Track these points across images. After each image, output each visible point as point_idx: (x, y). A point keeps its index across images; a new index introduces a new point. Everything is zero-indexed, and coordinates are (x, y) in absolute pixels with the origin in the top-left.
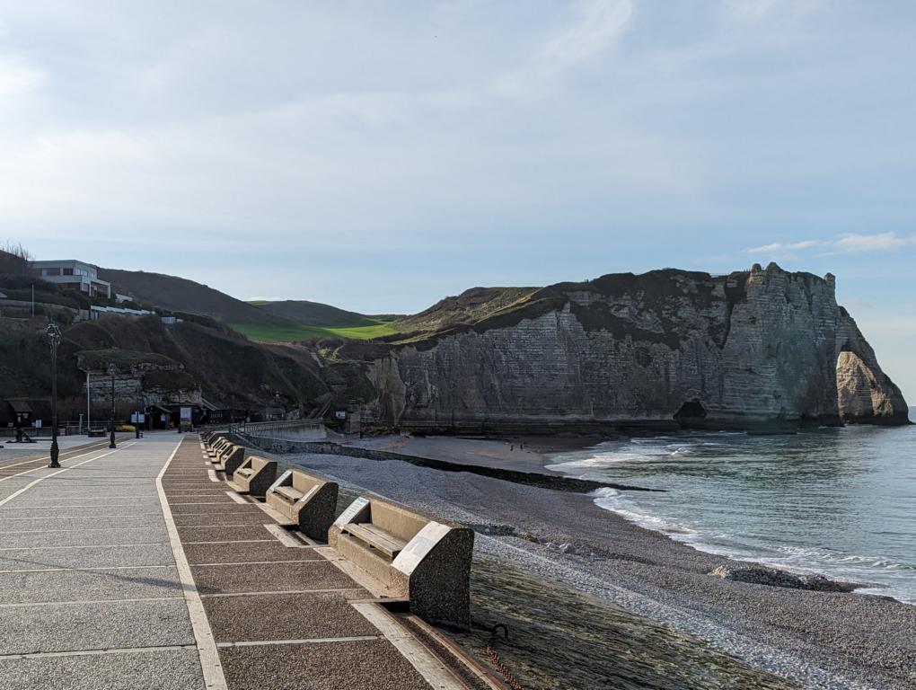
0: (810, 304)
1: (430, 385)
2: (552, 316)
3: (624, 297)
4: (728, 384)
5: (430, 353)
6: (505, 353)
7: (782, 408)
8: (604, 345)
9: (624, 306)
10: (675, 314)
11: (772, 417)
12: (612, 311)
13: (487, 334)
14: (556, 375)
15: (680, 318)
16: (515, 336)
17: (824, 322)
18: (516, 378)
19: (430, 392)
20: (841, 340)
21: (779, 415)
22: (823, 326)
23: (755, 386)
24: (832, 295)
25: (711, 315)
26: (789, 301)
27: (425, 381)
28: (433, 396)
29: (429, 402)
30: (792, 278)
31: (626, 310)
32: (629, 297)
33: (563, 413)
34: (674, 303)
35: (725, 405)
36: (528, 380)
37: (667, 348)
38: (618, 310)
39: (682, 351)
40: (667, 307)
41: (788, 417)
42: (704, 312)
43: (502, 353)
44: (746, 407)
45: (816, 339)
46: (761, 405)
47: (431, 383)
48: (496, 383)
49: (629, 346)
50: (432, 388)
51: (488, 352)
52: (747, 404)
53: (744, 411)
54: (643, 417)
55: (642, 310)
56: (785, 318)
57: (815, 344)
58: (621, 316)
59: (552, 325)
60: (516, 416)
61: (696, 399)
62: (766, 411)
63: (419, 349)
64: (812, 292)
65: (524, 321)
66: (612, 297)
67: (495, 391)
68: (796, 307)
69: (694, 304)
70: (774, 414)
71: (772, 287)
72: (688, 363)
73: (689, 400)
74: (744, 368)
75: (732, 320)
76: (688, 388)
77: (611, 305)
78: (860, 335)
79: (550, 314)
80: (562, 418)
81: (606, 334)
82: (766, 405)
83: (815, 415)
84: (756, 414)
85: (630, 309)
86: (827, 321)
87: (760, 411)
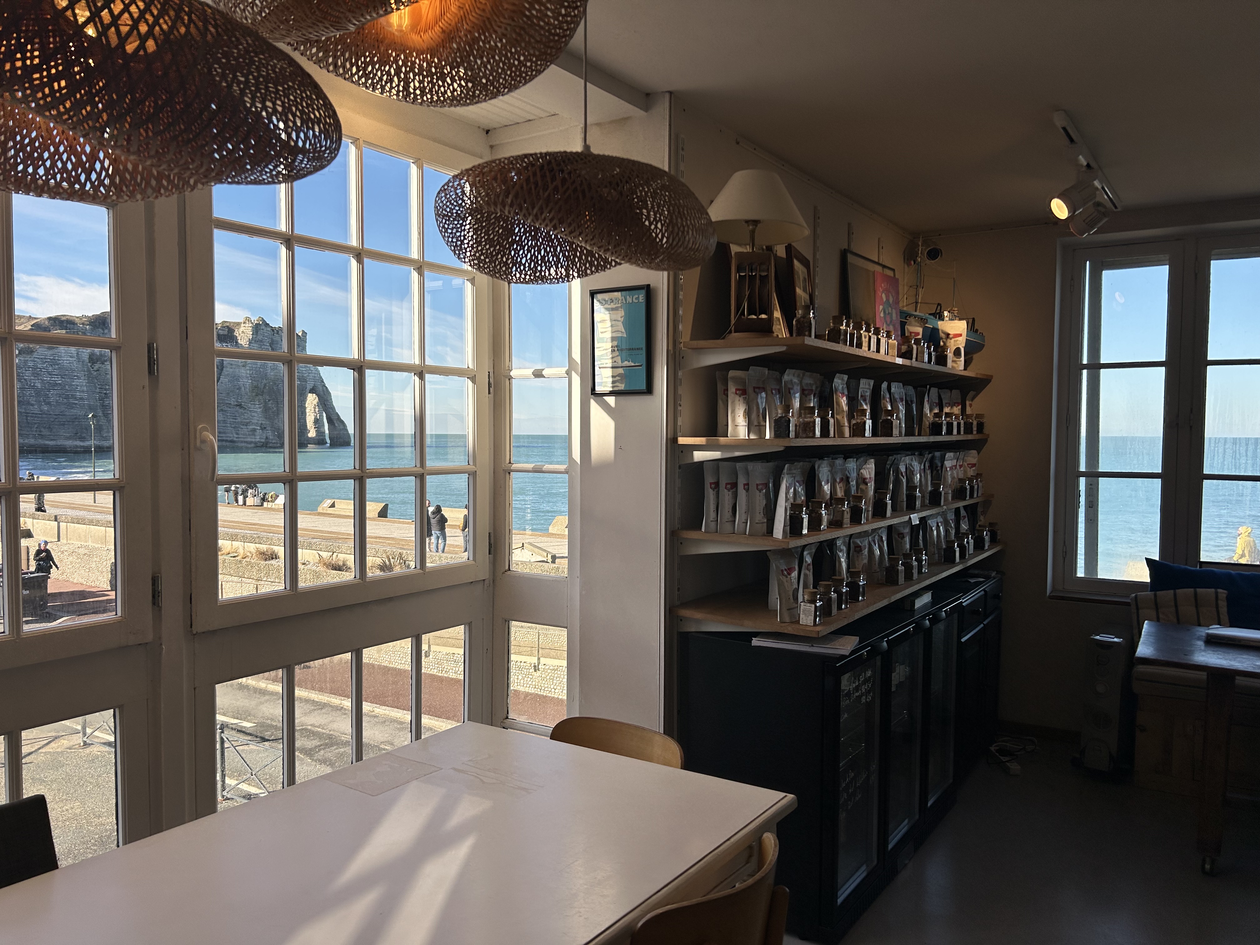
7: (267, 438)
11: (259, 444)
20: (309, 385)
23: (245, 419)
24: (304, 346)
30: (275, 331)
36: (45, 408)
44: (237, 436)
46: (249, 435)
53: (235, 439)
59: (71, 357)
62: (253, 440)
70: (261, 442)
71: (260, 337)
74: (236, 403)
75: (225, 362)
78: (322, 382)
82: (254, 435)
84: (245, 442)
87: (249, 440)
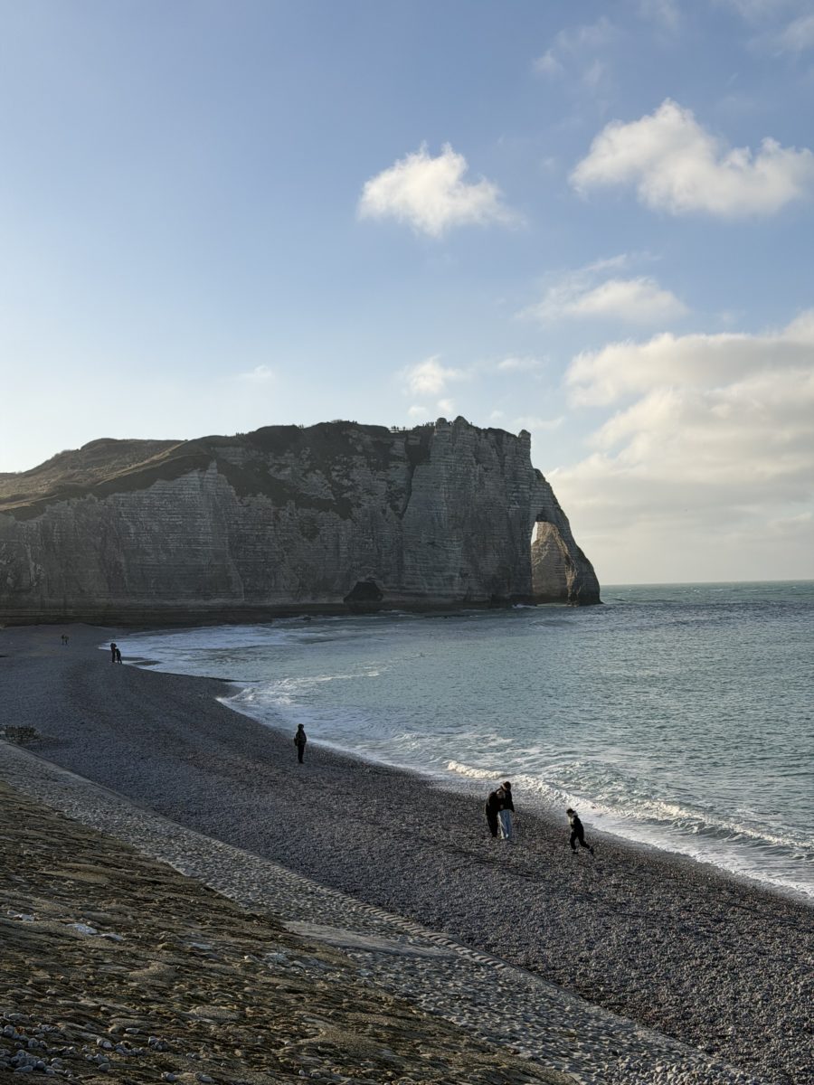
0: (502, 466)
1: (34, 564)
2: (194, 477)
3: (286, 455)
4: (408, 561)
5: (34, 523)
6: (134, 523)
7: (470, 589)
8: (261, 513)
9: (286, 466)
10: (347, 476)
11: (458, 599)
12: (272, 470)
13: (110, 499)
14: (198, 550)
15: (353, 481)
16: (146, 501)
17: (518, 487)
18: (148, 554)
19: (33, 573)
20: (535, 509)
21: (466, 596)
22: (518, 492)
23: (439, 563)
24: (527, 455)
25: (389, 478)
26: (478, 462)
27: (26, 559)
28: (38, 578)
29: (31, 584)
30: (483, 434)
31: (287, 472)
32: (292, 455)
33: (207, 596)
34: (345, 463)
35: (404, 585)
36: (164, 557)
37: (338, 516)
38: (278, 470)
39: (354, 521)
40: (337, 468)
41: (475, 599)
42: (381, 474)
43: (129, 524)
44: (429, 587)
45: (509, 508)
46: (445, 585)
47: (35, 560)
48: (123, 561)
49: (290, 514)
50: (35, 567)
51: (111, 522)
52: (429, 584)
53: (427, 592)
54: (307, 600)
55: (307, 471)
56: (474, 483)
57: (507, 514)
58: (282, 478)
59: (193, 489)
60: (148, 602)
61: (370, 579)
62: (451, 592)
63: (18, 518)
64: (505, 452)
65: (159, 483)
66: (271, 455)
67: (121, 571)
68: (486, 470)
69: (370, 465)
70: (461, 595)
71: (458, 445)
72: (361, 534)
73: (363, 580)
74: (427, 541)
75: (413, 484)
76: (361, 565)
77: (270, 464)
78: (556, 502)
79: (191, 475)
80: (206, 603)
81: (263, 500)
82: (451, 585)
83: (506, 595)
84: (440, 595)
85: (293, 470)
86: (521, 486)
87: (444, 592)
